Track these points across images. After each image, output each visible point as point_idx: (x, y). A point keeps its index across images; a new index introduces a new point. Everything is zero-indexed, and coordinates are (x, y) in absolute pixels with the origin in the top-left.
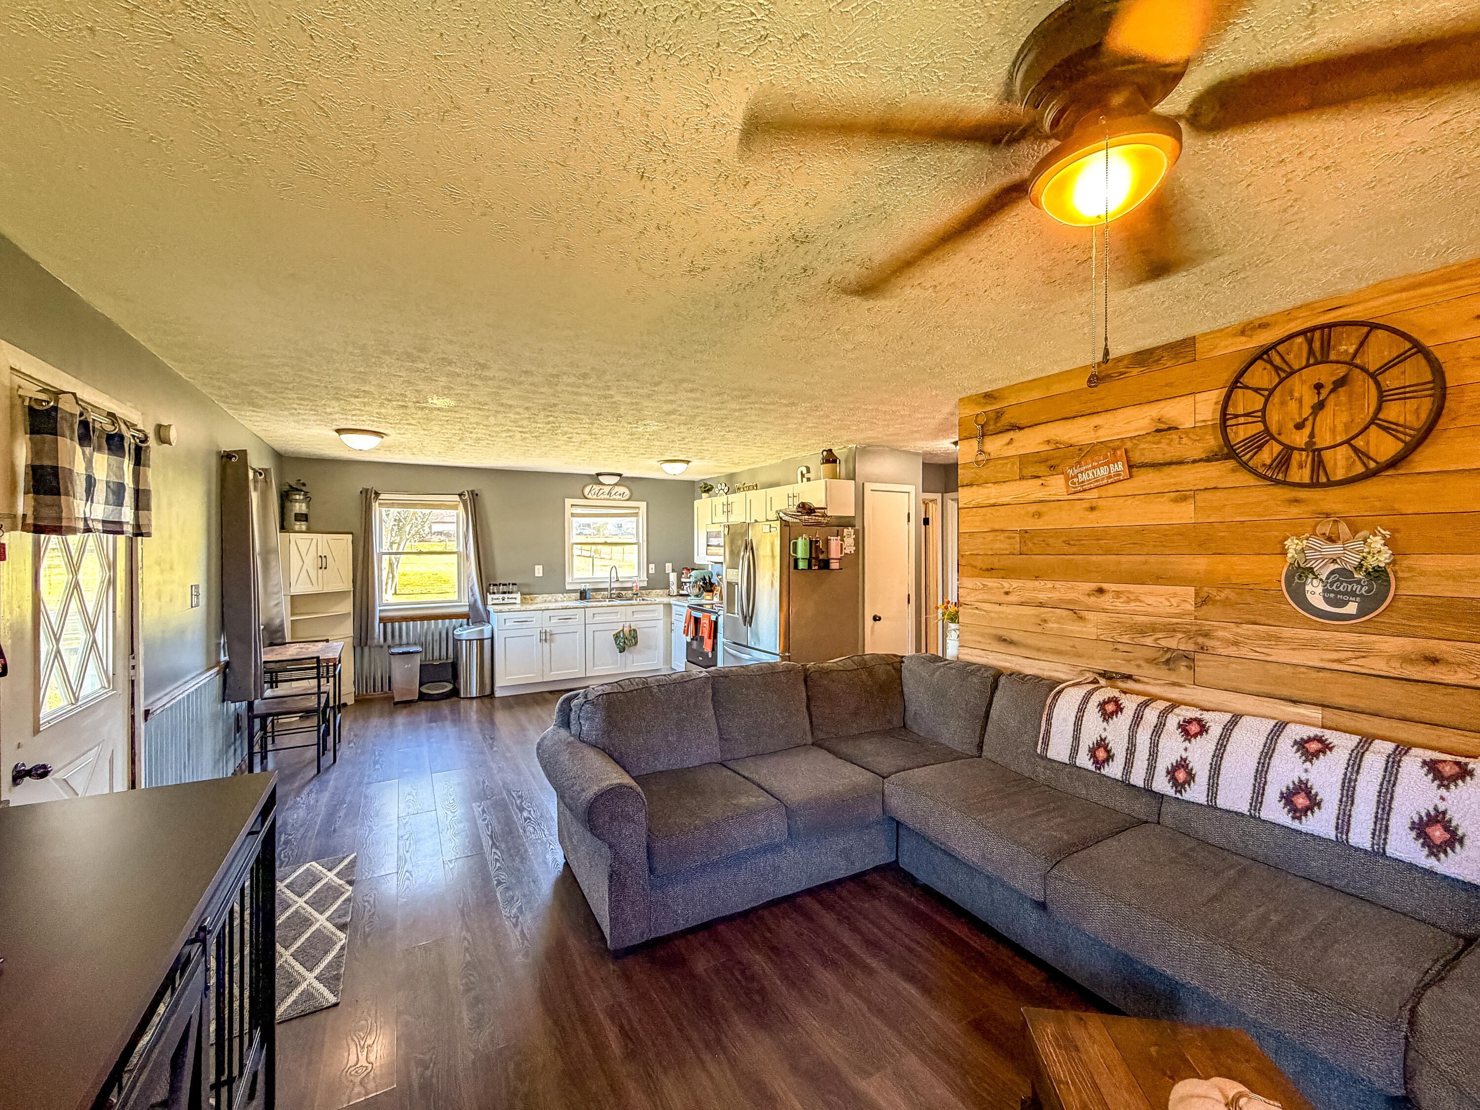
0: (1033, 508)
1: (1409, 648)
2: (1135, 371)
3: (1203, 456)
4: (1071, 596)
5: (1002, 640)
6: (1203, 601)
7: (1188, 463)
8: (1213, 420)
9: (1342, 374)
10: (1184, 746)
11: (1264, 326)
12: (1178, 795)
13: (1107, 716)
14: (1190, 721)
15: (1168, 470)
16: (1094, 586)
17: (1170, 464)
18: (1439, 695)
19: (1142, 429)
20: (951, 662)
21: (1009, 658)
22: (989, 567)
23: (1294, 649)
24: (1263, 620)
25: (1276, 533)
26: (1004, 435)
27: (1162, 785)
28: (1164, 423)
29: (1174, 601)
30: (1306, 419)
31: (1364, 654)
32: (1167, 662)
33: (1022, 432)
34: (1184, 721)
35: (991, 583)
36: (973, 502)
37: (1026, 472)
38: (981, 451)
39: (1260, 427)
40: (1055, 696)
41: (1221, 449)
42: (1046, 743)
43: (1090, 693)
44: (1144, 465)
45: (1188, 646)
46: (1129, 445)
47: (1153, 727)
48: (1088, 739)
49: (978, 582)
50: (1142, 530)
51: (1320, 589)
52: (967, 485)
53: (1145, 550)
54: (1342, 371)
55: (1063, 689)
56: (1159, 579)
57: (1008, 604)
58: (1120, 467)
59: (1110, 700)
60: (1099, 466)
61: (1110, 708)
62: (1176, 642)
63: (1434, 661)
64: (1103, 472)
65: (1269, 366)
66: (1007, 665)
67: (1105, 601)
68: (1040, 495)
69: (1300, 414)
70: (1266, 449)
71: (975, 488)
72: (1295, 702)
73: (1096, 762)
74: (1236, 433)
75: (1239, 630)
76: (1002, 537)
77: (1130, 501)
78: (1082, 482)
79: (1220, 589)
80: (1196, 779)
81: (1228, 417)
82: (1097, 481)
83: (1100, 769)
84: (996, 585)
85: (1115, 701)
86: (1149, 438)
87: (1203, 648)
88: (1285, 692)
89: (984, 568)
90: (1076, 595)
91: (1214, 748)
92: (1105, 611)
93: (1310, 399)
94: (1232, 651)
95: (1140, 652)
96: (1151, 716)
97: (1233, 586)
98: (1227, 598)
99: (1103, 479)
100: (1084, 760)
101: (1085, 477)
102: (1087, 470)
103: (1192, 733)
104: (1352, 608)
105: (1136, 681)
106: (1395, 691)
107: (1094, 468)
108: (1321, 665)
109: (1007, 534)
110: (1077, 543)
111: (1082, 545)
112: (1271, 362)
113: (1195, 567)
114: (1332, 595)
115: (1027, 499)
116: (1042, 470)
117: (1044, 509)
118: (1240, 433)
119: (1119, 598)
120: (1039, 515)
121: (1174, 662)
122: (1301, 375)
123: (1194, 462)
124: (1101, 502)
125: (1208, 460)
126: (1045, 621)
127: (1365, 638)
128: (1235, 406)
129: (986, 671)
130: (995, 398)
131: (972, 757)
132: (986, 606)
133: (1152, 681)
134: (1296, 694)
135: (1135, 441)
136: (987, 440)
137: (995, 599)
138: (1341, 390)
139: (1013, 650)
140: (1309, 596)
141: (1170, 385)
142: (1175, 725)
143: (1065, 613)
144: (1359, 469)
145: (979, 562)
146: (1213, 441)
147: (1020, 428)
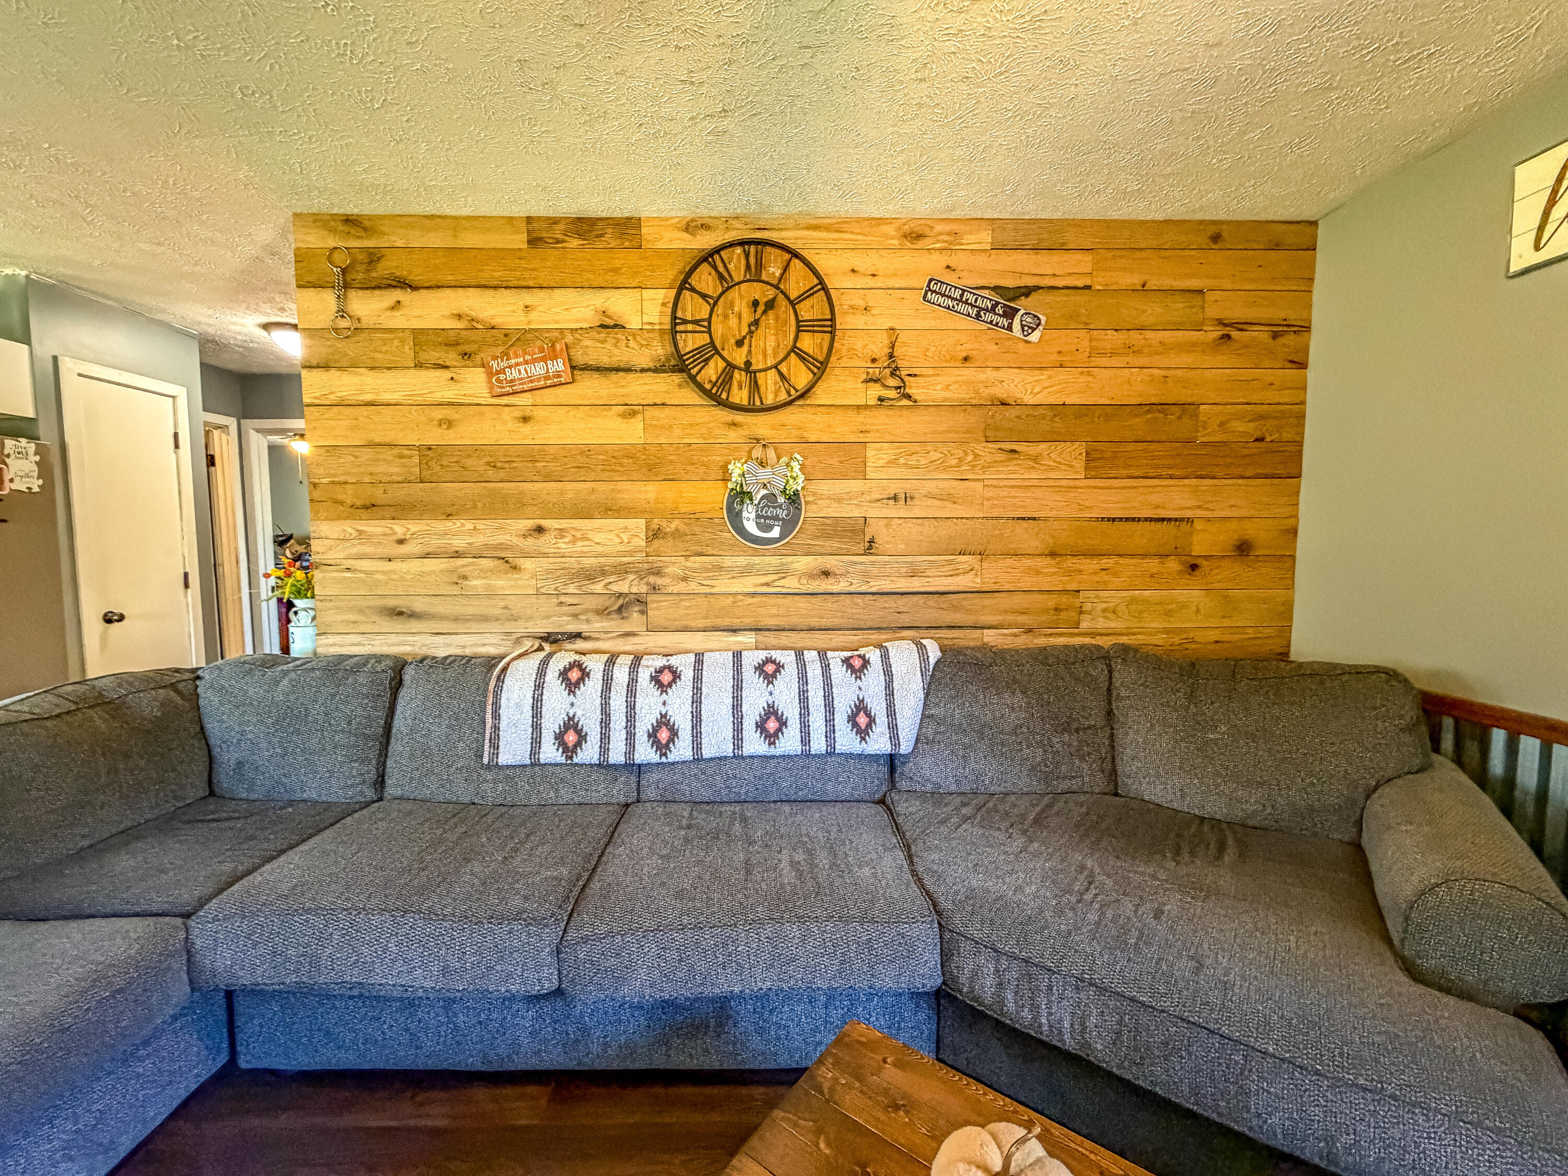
0: (439, 413)
1: (813, 565)
2: (575, 243)
3: (651, 365)
4: (501, 538)
5: (397, 613)
6: (655, 535)
7: (636, 371)
8: (660, 324)
9: (771, 297)
10: (662, 701)
11: (705, 227)
12: (664, 760)
13: (572, 687)
14: (660, 671)
15: (614, 376)
16: (531, 523)
17: (617, 370)
18: (829, 604)
19: (585, 320)
20: (308, 661)
21: (410, 638)
22: (368, 502)
23: (733, 578)
24: (710, 550)
25: (719, 458)
26: (383, 292)
27: (645, 753)
28: (609, 317)
29: (625, 537)
30: (745, 337)
31: (783, 575)
32: (620, 610)
33: (415, 293)
34: (656, 672)
35: (373, 527)
36: (332, 397)
37: (423, 356)
38: (342, 313)
39: (705, 339)
40: (499, 678)
41: (668, 360)
42: (495, 746)
43: (545, 663)
44: (586, 368)
45: (639, 588)
46: (569, 338)
47: (625, 687)
48: (551, 723)
49: (348, 527)
50: (587, 451)
51: (753, 516)
52: (318, 367)
53: (592, 476)
54: (771, 293)
55: (508, 664)
56: (610, 510)
57: (405, 558)
58: (559, 365)
59: (571, 666)
60: (534, 361)
61: (574, 675)
62: (627, 586)
63: (826, 574)
64: (538, 369)
65: (713, 272)
66: (408, 649)
67: (545, 542)
68: (450, 393)
69: (740, 331)
70: (712, 363)
71: (334, 373)
72: (735, 631)
73: (566, 750)
74: (685, 341)
75: (688, 564)
76: (389, 454)
77: (573, 411)
78: (512, 381)
79: (670, 520)
80: (680, 734)
81: (678, 321)
82: (532, 381)
83: (571, 758)
84: (380, 530)
85: (578, 665)
86: (593, 334)
87: (654, 588)
88: (727, 622)
89: (359, 503)
90: (508, 537)
91: (691, 693)
92: (545, 555)
93: (747, 317)
94: (681, 587)
95: (591, 603)
96: (621, 674)
97: (683, 516)
98: (677, 530)
99: (539, 380)
100: (550, 753)
101: (515, 374)
102: (517, 364)
103: (666, 683)
104: (776, 533)
105: (586, 639)
106: (803, 604)
107: (526, 362)
108: (752, 590)
109: (396, 451)
110: (506, 465)
111: (514, 468)
112: (715, 267)
113: (642, 496)
114: (762, 521)
115: (429, 399)
116: (451, 357)
117: (456, 416)
118: (690, 342)
119: (563, 537)
120: (449, 424)
121: (627, 608)
122: (740, 289)
123: (643, 370)
124: (539, 413)
125: (656, 370)
126: (465, 578)
127: (786, 559)
128: (684, 311)
129: (380, 662)
130: (365, 229)
131: (368, 804)
132: (366, 565)
133: (603, 636)
134: (736, 623)
135: (577, 336)
136: (352, 294)
137: (380, 551)
138: (771, 313)
139: (415, 625)
140: (745, 522)
141: (616, 270)
142: (648, 678)
143: (496, 562)
144: (783, 397)
145: (348, 495)
146: (659, 350)
147: (414, 288)
